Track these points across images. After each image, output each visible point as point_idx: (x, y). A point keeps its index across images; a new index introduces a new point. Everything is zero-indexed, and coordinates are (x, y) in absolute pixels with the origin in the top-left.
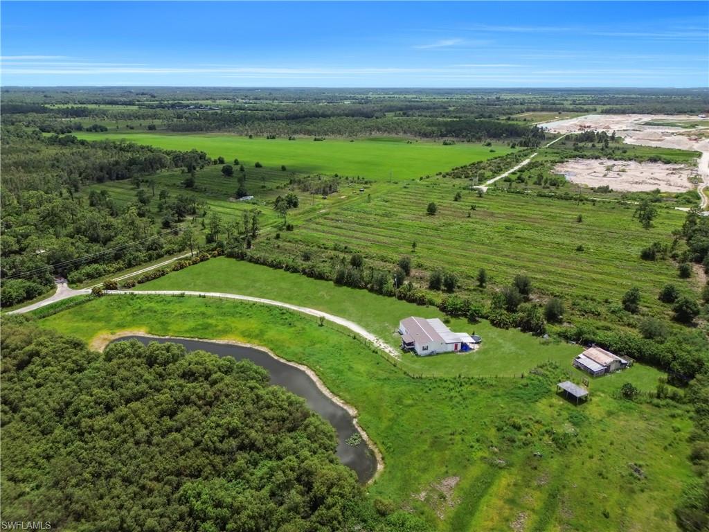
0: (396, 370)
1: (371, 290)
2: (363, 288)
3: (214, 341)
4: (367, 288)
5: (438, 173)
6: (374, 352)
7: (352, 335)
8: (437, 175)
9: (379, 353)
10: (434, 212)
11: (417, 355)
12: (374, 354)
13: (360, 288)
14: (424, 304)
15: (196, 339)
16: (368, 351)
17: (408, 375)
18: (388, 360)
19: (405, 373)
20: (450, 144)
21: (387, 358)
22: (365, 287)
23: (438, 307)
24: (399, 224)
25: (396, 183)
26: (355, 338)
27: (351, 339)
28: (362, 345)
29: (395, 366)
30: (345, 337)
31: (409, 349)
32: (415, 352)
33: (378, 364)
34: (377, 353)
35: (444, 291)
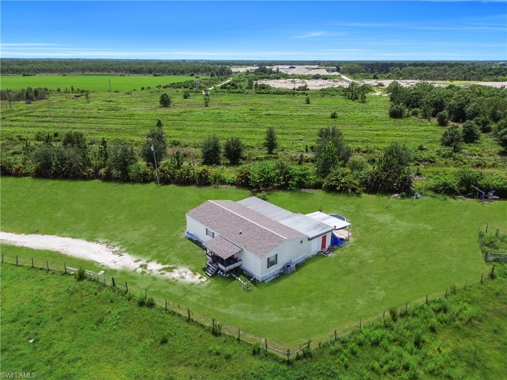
0: (229, 350)
1: (108, 178)
2: (93, 178)
4: (99, 177)
5: (158, 85)
6: (141, 304)
7: (74, 270)
8: (157, 87)
9: (160, 302)
10: (168, 104)
11: (255, 282)
12: (145, 310)
13: (85, 178)
14: (208, 184)
16: (124, 306)
17: (267, 355)
18: (189, 320)
21: (184, 314)
22: (96, 176)
23: (232, 184)
24: (131, 114)
25: (117, 92)
26: (81, 277)
27: (71, 282)
28: (104, 292)
29: (216, 333)
30: (53, 281)
31: (231, 271)
32: (249, 277)
33: (164, 342)
34: (151, 305)
35: (227, 165)
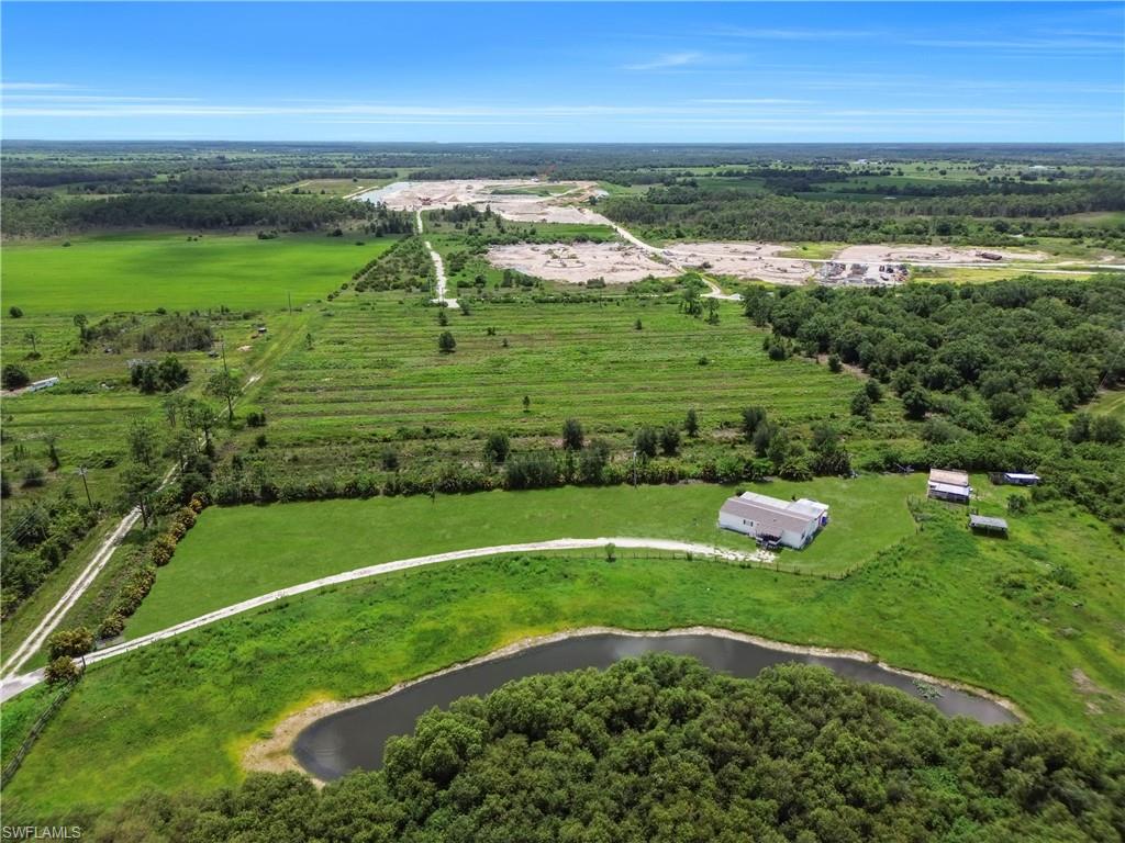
0: (809, 579)
2: (564, 484)
3: (493, 655)
4: (572, 482)
6: (743, 567)
8: (343, 288)
9: (752, 566)
10: (451, 347)
11: (798, 549)
12: (749, 570)
14: (676, 480)
15: (459, 667)
16: (735, 570)
17: (829, 579)
18: (778, 571)
19: (824, 578)
20: (271, 237)
21: (771, 568)
22: (568, 482)
23: (698, 479)
25: (299, 310)
27: (685, 563)
28: (714, 565)
29: (798, 574)
30: (674, 563)
32: (791, 546)
33: (775, 581)
34: (749, 567)
